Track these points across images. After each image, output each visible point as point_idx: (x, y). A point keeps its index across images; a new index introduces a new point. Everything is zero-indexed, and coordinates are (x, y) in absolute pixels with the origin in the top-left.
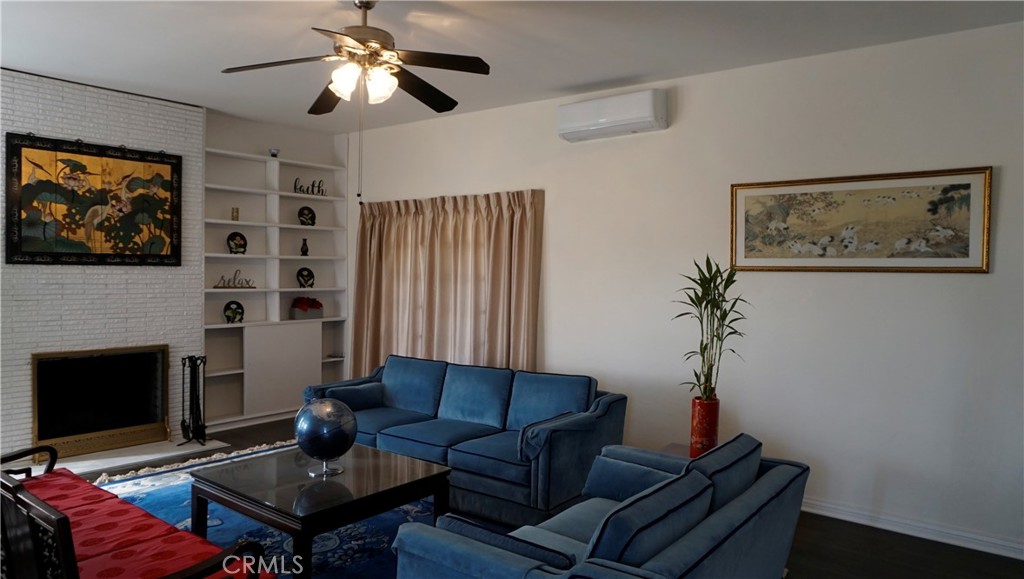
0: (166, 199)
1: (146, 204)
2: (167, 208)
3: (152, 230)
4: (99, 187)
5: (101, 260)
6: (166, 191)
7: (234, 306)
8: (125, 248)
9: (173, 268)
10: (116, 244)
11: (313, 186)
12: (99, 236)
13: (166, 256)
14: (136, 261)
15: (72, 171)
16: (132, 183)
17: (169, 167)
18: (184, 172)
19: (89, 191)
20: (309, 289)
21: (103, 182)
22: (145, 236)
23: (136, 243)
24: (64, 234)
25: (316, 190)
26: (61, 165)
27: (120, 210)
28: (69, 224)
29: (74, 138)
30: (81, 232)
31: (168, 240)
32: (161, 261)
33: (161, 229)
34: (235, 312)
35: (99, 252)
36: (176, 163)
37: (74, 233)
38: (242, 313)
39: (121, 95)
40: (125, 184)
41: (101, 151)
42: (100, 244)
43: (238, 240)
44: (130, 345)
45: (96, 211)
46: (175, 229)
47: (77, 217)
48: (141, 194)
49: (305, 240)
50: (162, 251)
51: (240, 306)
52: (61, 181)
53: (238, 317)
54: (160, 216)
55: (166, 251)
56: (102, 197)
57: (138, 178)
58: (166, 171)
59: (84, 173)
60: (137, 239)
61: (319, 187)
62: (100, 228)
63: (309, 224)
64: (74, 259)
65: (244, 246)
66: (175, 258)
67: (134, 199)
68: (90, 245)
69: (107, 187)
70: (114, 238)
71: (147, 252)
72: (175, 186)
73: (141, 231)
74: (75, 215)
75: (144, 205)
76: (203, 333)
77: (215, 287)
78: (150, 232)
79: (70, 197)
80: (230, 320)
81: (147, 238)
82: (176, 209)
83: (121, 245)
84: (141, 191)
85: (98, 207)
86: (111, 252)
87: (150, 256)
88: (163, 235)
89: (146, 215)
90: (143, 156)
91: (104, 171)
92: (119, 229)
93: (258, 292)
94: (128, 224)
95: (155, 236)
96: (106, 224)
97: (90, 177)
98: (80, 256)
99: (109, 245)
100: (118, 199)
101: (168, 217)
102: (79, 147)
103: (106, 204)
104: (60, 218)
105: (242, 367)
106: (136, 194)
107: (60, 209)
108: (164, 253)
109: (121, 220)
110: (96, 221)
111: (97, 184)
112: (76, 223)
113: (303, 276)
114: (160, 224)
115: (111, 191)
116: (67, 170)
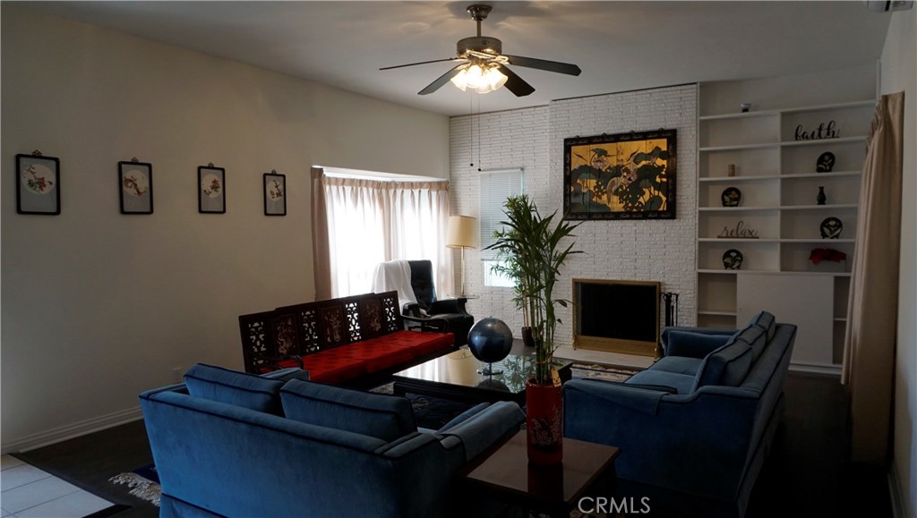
0: (663, 166)
1: (648, 172)
2: (663, 173)
3: (652, 191)
4: (615, 165)
5: (617, 216)
6: (663, 159)
7: (733, 254)
8: (633, 207)
9: (671, 221)
10: (627, 204)
11: (820, 129)
12: (615, 199)
13: (663, 212)
14: (641, 216)
15: (599, 156)
16: (637, 157)
17: (665, 140)
18: (678, 142)
19: (609, 168)
20: (835, 240)
21: (618, 160)
22: (647, 197)
23: (640, 203)
24: (594, 200)
25: (824, 133)
26: (593, 153)
27: (630, 179)
28: (598, 192)
29: (601, 133)
30: (605, 197)
31: (664, 199)
32: (659, 216)
33: (659, 191)
34: (734, 260)
35: (615, 211)
36: (671, 136)
37: (600, 198)
38: (741, 261)
39: (630, 94)
40: (632, 159)
41: (617, 138)
42: (616, 205)
43: (734, 194)
44: (638, 279)
45: (613, 182)
46: (671, 188)
47: (602, 188)
48: (644, 166)
49: (822, 188)
50: (660, 207)
51: (739, 254)
52: (593, 164)
53: (737, 264)
54: (658, 180)
55: (663, 207)
56: (617, 171)
57: (642, 153)
58: (663, 144)
59: (606, 156)
60: (641, 200)
61: (829, 129)
62: (616, 193)
63: (827, 171)
64: (600, 216)
65: (738, 199)
66: (671, 213)
67: (639, 169)
68: (610, 206)
69: (620, 163)
70: (625, 200)
71: (648, 209)
72: (672, 153)
73: (644, 193)
74: (601, 186)
75: (647, 174)
76: (696, 275)
77: (719, 237)
78: (651, 193)
79: (599, 174)
80: (727, 266)
81: (648, 198)
82: (672, 175)
83: (630, 205)
84: (644, 163)
85: (615, 179)
86: (623, 210)
87: (650, 212)
88: (661, 195)
89: (647, 181)
90: (644, 136)
91: (618, 152)
92: (628, 194)
93: (763, 243)
94: (636, 189)
95: (654, 196)
96: (620, 190)
97: (609, 158)
98: (603, 214)
99: (622, 205)
100: (627, 171)
101: (665, 180)
102: (604, 138)
103: (620, 176)
104: (592, 189)
106: (640, 166)
107: (593, 182)
108: (661, 209)
109: (630, 186)
110: (614, 189)
111: (613, 162)
112: (601, 191)
113: (829, 227)
114: (658, 187)
115: (623, 166)
116: (596, 156)
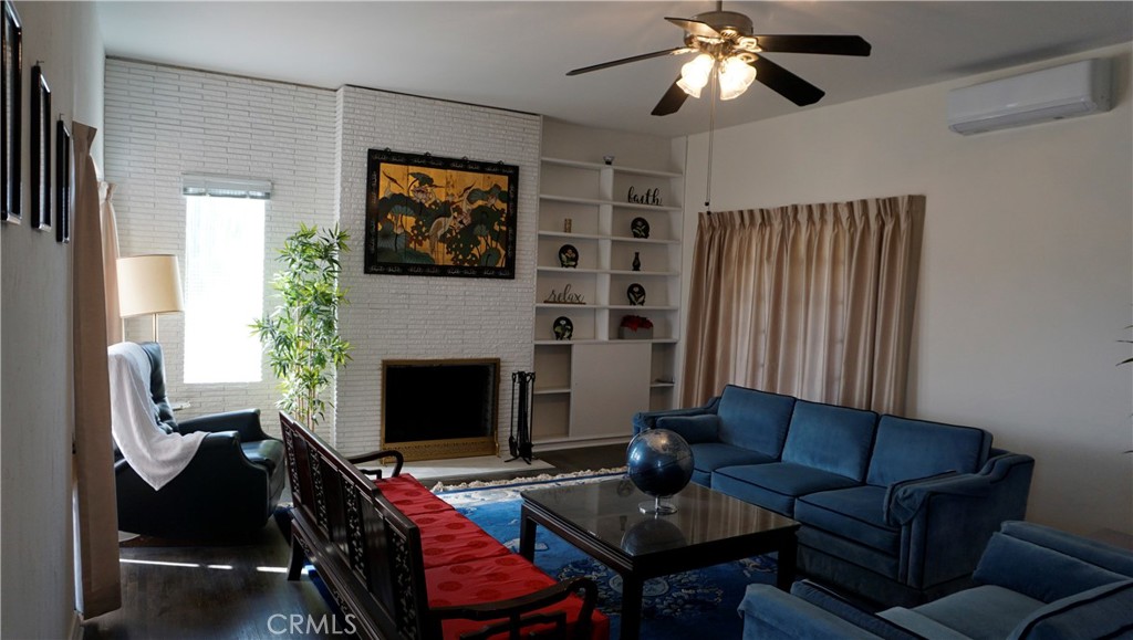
0: (503, 210)
1: (484, 216)
2: (503, 219)
3: (489, 241)
4: (443, 200)
5: (443, 271)
6: (503, 202)
7: (563, 322)
8: (464, 260)
9: (507, 281)
10: (456, 256)
11: (648, 194)
12: (442, 247)
13: (501, 269)
14: (474, 273)
15: (421, 184)
16: (472, 194)
17: (507, 178)
18: (520, 182)
19: (435, 203)
20: (639, 307)
21: (447, 195)
22: (482, 247)
23: (474, 255)
24: (412, 245)
25: (651, 199)
26: (412, 179)
27: (461, 222)
28: (417, 236)
29: (423, 152)
30: (427, 243)
31: (503, 252)
32: (497, 274)
33: (497, 241)
34: (564, 329)
35: (441, 264)
36: (512, 173)
37: (421, 244)
38: (571, 330)
39: (465, 106)
40: (466, 195)
41: (446, 163)
42: (443, 256)
43: (570, 253)
44: (465, 357)
45: (440, 223)
46: (509, 241)
47: (424, 229)
48: (480, 206)
49: (637, 254)
50: (497, 263)
51: (569, 322)
52: (411, 194)
53: (567, 334)
54: (497, 228)
55: (501, 264)
56: (445, 209)
57: (478, 190)
58: (503, 181)
59: (431, 186)
60: (475, 251)
61: (654, 196)
62: (443, 239)
63: (642, 237)
64: (419, 270)
65: (576, 259)
66: (508, 272)
67: (474, 210)
68: (434, 256)
69: (450, 199)
70: (455, 250)
71: (483, 264)
72: (511, 198)
73: (479, 243)
74: (422, 227)
75: (483, 216)
76: (533, 348)
77: (545, 302)
78: (487, 244)
79: (419, 209)
80: (559, 336)
81: (483, 251)
82: (512, 221)
83: (460, 257)
84: (480, 203)
85: (441, 219)
86: (451, 263)
87: (486, 268)
88: (499, 247)
89: (484, 227)
90: (482, 167)
91: (448, 183)
92: (459, 241)
93: (589, 309)
94: (467, 236)
95: (491, 248)
96: (449, 235)
97: (435, 190)
98: (424, 267)
99: (450, 256)
100: (459, 210)
101: (504, 228)
102: (428, 160)
103: (449, 216)
104: (409, 230)
105: (569, 386)
106: (475, 206)
107: (409, 221)
108: (499, 265)
109: (461, 232)
110: (440, 233)
111: (441, 195)
112: (422, 234)
113: (633, 293)
114: (496, 236)
115: (453, 203)
116: (417, 184)
